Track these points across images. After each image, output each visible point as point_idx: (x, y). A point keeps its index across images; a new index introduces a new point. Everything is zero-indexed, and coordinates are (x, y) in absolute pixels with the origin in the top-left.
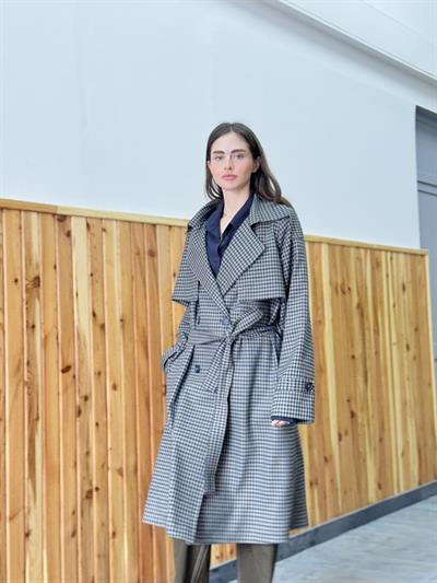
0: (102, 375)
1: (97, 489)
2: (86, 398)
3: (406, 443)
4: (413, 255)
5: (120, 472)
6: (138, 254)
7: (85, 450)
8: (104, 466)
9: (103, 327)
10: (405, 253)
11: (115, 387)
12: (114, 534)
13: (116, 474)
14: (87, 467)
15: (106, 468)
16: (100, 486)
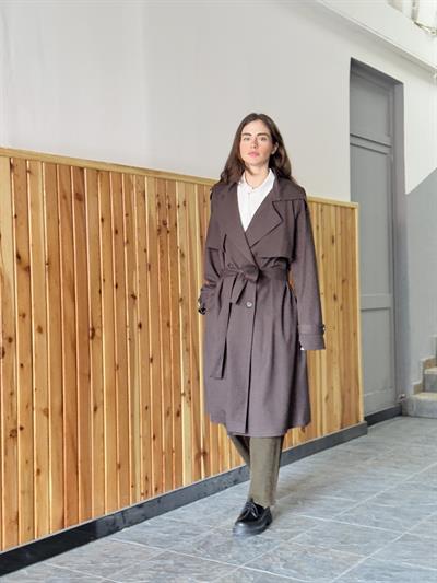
0: (27, 317)
1: (21, 428)
2: (10, 340)
3: (331, 388)
4: (343, 207)
5: (46, 412)
6: (65, 197)
7: (9, 391)
8: (29, 406)
9: (28, 269)
10: (336, 206)
11: (40, 330)
12: (39, 471)
13: (42, 414)
14: (11, 407)
15: (30, 408)
16: (24, 426)
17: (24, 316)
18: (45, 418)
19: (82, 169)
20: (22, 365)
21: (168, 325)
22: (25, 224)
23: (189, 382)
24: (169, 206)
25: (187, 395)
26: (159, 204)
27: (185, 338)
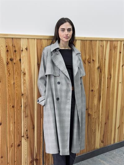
21: (13, 107)
24: (15, 51)
25: (26, 136)
26: (7, 51)
27: (25, 112)
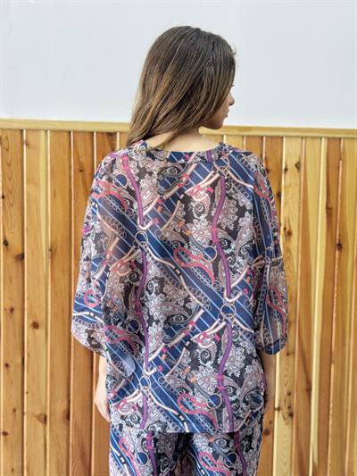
0: (17, 313)
8: (17, 410)
9: (20, 257)
11: (35, 325)
15: (18, 412)
16: (8, 431)
17: (12, 310)
18: (40, 425)
19: (111, 135)
20: (7, 365)
22: (17, 205)
23: (289, 394)
